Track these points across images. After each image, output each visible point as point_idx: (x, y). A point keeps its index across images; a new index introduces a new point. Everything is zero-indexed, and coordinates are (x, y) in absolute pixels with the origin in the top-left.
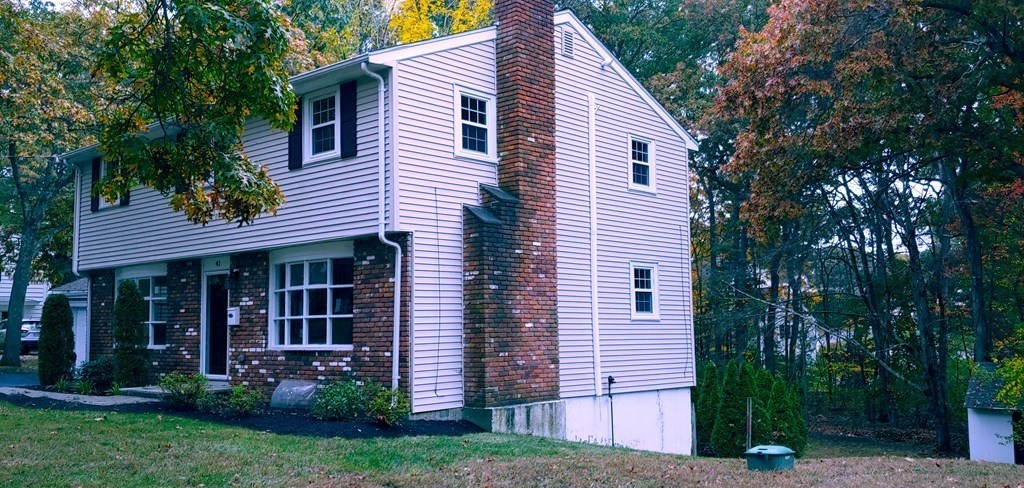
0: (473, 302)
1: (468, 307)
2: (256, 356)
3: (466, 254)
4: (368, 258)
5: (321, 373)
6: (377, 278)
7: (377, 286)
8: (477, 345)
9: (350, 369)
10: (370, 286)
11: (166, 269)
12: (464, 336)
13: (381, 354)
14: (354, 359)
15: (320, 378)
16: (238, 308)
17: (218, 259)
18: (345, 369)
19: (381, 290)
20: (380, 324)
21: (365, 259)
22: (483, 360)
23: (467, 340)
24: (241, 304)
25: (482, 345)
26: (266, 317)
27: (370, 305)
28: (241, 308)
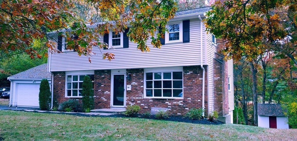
0: (217, 86)
1: (215, 87)
2: (139, 100)
3: (214, 72)
4: (190, 72)
5: (169, 105)
6: (193, 78)
7: (194, 80)
8: (219, 99)
9: (182, 104)
10: (191, 80)
11: (94, 72)
12: (214, 96)
13: (196, 100)
14: (184, 101)
15: (169, 107)
16: (131, 85)
17: (119, 70)
18: (180, 104)
19: (195, 82)
20: (195, 92)
21: (188, 72)
22: (222, 103)
23: (215, 97)
24: (132, 84)
25: (221, 98)
26: (143, 88)
27: (191, 86)
28: (132, 85)
